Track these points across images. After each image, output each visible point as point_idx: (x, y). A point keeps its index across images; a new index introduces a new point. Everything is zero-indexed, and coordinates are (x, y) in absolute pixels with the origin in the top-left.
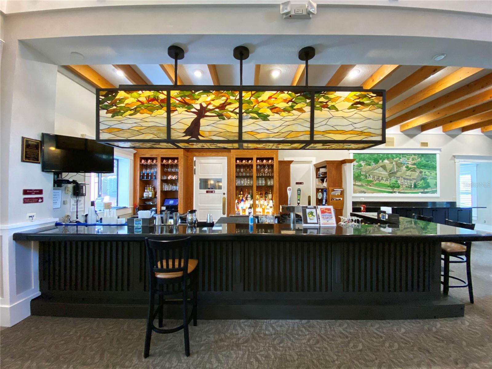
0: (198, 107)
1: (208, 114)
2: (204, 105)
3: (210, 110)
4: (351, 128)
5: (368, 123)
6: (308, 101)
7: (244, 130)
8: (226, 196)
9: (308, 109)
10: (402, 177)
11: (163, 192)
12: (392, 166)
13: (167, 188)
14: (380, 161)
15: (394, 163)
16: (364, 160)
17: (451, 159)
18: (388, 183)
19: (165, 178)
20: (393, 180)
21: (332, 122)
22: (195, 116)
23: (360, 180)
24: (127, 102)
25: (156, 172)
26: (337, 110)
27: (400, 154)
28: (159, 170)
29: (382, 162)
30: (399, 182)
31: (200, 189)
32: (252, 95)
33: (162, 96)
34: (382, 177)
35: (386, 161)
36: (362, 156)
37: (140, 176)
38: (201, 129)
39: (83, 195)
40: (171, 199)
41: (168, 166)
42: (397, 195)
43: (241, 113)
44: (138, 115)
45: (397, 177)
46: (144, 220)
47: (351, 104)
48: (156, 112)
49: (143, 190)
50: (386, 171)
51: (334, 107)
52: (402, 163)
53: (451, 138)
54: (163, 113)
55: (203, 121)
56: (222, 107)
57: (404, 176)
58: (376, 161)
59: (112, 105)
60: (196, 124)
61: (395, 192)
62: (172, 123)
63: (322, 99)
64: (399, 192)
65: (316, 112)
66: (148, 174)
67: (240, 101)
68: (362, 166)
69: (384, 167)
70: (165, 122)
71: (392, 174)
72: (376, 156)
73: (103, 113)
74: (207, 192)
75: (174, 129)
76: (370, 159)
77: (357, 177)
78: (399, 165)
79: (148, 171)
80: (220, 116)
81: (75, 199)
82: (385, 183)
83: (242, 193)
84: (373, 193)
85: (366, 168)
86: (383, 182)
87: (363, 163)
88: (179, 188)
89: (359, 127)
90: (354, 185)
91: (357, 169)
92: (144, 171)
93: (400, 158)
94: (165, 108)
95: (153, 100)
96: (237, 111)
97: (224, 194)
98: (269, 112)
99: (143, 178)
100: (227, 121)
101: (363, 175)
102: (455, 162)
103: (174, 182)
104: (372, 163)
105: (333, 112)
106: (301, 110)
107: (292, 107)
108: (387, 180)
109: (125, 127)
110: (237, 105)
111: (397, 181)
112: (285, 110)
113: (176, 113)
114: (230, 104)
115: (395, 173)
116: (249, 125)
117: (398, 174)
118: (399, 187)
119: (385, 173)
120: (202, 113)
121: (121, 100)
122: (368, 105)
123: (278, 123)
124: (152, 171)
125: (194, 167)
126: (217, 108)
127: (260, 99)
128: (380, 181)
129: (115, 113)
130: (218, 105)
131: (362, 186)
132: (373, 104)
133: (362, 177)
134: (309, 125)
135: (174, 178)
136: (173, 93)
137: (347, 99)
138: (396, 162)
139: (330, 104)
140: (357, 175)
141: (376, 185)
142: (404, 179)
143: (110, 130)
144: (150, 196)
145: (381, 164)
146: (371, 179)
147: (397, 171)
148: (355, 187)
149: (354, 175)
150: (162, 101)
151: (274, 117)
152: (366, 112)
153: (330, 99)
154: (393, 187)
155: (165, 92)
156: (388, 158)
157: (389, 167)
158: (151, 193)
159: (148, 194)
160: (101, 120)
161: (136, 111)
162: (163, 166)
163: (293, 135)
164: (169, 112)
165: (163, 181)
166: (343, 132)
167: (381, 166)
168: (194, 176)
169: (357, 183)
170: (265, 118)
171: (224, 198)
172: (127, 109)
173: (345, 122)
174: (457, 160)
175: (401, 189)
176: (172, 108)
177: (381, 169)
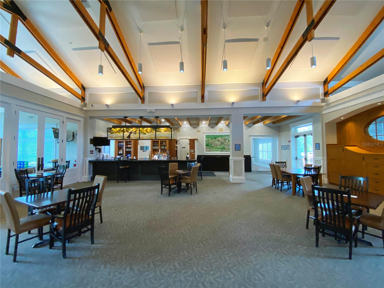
0: (130, 132)
1: (132, 133)
2: (131, 131)
3: (133, 132)
4: (164, 136)
5: (168, 135)
6: (155, 130)
7: (140, 137)
8: (150, 153)
9: (155, 132)
10: (226, 145)
11: (126, 151)
12: (222, 140)
13: (127, 150)
14: (217, 138)
15: (223, 139)
16: (210, 138)
17: (249, 137)
18: (220, 147)
19: (127, 146)
20: (223, 146)
21: (160, 135)
22: (129, 134)
23: (208, 146)
24: (114, 131)
25: (124, 144)
26: (161, 132)
27: (226, 135)
28: (124, 143)
29: (218, 138)
30: (225, 147)
31: (141, 150)
32: (142, 129)
33: (122, 129)
34: (218, 145)
35: (220, 138)
36: (209, 136)
37: (118, 145)
38: (131, 136)
39: (101, 152)
40: (129, 154)
41: (128, 142)
42: (224, 152)
43: (140, 133)
44: (117, 134)
45: (224, 145)
46: (118, 158)
47: (164, 131)
48: (120, 133)
49: (119, 151)
50: (220, 142)
51: (160, 132)
52: (226, 139)
53: (248, 128)
54: (122, 133)
55: (131, 135)
56: (135, 132)
57: (227, 144)
58: (215, 138)
59: (111, 131)
60: (129, 135)
61: (223, 151)
62: (124, 135)
63: (158, 130)
64: (225, 151)
65: (157, 133)
66: (121, 145)
67: (139, 130)
68: (209, 140)
69: (219, 141)
70: (122, 135)
71: (222, 143)
72: (215, 136)
73: (109, 133)
74: (143, 151)
75: (125, 137)
76: (213, 137)
77: (207, 145)
78: (225, 140)
79: (121, 144)
80: (135, 134)
81: (99, 153)
82: (219, 147)
83: (156, 152)
84: (214, 151)
85: (211, 141)
86: (218, 147)
87: (210, 139)
88: (132, 150)
89: (166, 136)
90: (206, 148)
91: (207, 141)
92: (119, 144)
93: (226, 137)
94: (123, 132)
95: (120, 130)
96: (139, 132)
97: (150, 152)
98: (146, 133)
99: (119, 146)
100: (136, 135)
101: (210, 144)
102: (250, 138)
103: (130, 148)
104: (214, 139)
105: (160, 133)
106: (153, 132)
107: (151, 131)
108: (220, 146)
109: (114, 136)
110: (139, 131)
111: (224, 147)
112: (149, 132)
113: (125, 133)
114: (137, 131)
115: (223, 143)
116: (141, 136)
117: (225, 143)
118: (225, 149)
119: (219, 143)
120: (131, 133)
121: (113, 130)
122: (168, 131)
123: (148, 135)
124: (122, 144)
125: (138, 142)
126: (134, 132)
127: (144, 130)
128: (217, 146)
129: (112, 133)
130: (134, 131)
131: (209, 148)
132: (169, 131)
133: (209, 145)
134: (155, 135)
135: (130, 146)
136: (125, 129)
137: (163, 130)
138: (224, 138)
139: (160, 131)
140: (207, 144)
141: (215, 148)
142: (227, 145)
143: (110, 137)
144: (122, 153)
145: (218, 139)
146: (213, 146)
147: (224, 142)
148: (206, 149)
149: (206, 144)
150: (122, 130)
151: (147, 134)
152: (168, 133)
153: (160, 130)
154: (222, 149)
155: (123, 128)
156: (220, 137)
157: (221, 140)
158: (122, 152)
159: (121, 152)
160: (108, 135)
161: (116, 133)
162: (126, 142)
163: (151, 138)
164: (124, 133)
165: (126, 148)
166: (163, 137)
167: (217, 140)
168: (138, 145)
169: (207, 148)
170: (145, 134)
171: (150, 154)
172: (114, 132)
173: (163, 135)
174: (251, 137)
175: (226, 150)
176: (124, 132)
177: (217, 141)
